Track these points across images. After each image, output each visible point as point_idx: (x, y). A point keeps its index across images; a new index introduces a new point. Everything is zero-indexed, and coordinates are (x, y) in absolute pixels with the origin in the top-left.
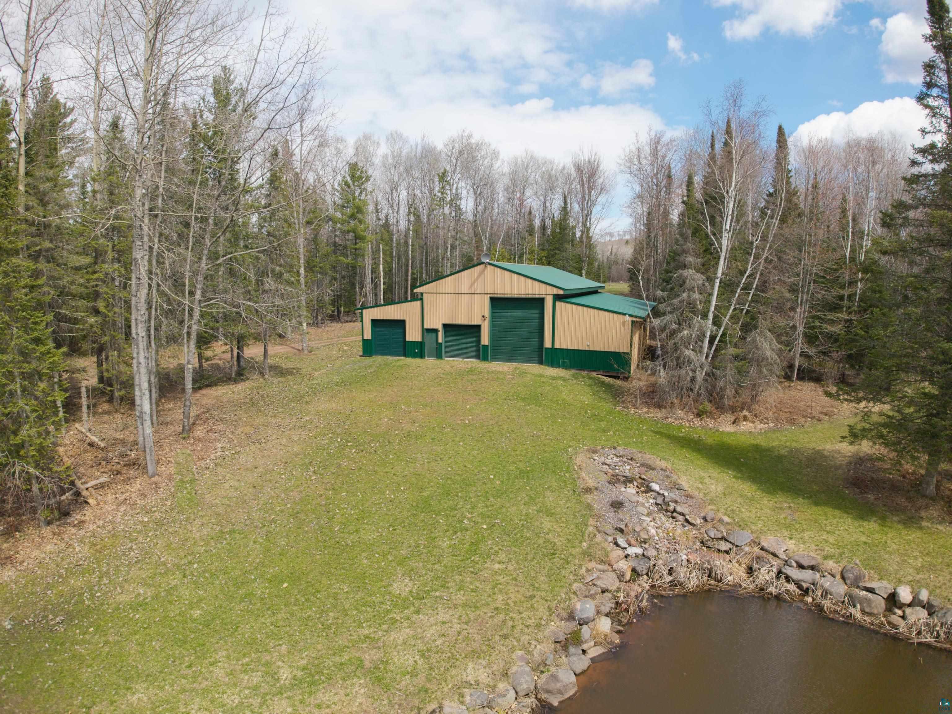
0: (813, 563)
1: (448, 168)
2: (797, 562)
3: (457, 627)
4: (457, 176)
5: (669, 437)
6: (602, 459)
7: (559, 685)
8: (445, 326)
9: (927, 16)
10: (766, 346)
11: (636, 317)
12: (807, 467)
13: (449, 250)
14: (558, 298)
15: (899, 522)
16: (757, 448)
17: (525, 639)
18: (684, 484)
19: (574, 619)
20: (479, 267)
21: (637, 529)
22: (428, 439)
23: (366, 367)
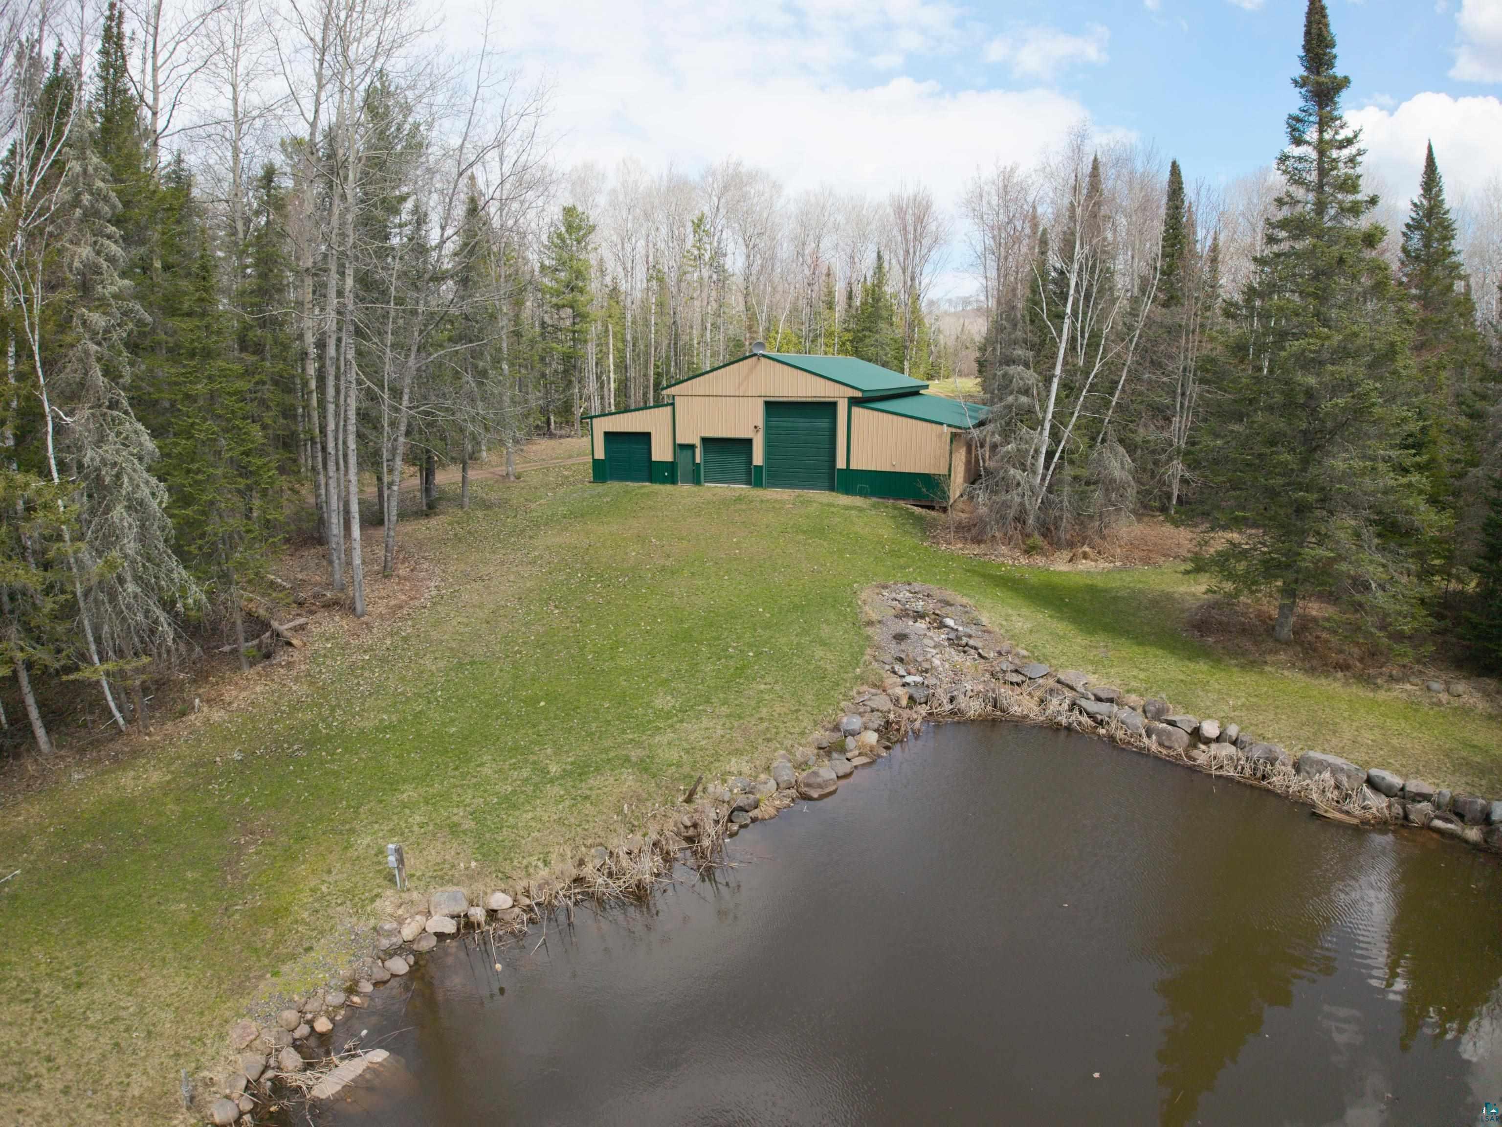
0: (1111, 696)
1: (706, 209)
2: (1095, 695)
3: (720, 732)
4: (721, 222)
5: (983, 576)
6: (894, 595)
7: (819, 780)
8: (705, 440)
9: (1302, 53)
10: (1115, 464)
11: (956, 427)
12: (1147, 608)
13: (708, 331)
14: (854, 402)
15: (1237, 665)
16: (1092, 590)
17: (788, 743)
18: (984, 619)
19: (839, 731)
20: (750, 360)
21: (919, 659)
22: (686, 573)
23: (599, 495)
